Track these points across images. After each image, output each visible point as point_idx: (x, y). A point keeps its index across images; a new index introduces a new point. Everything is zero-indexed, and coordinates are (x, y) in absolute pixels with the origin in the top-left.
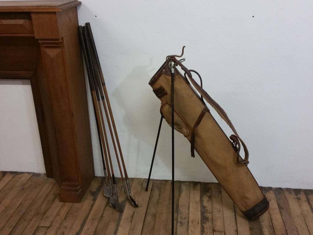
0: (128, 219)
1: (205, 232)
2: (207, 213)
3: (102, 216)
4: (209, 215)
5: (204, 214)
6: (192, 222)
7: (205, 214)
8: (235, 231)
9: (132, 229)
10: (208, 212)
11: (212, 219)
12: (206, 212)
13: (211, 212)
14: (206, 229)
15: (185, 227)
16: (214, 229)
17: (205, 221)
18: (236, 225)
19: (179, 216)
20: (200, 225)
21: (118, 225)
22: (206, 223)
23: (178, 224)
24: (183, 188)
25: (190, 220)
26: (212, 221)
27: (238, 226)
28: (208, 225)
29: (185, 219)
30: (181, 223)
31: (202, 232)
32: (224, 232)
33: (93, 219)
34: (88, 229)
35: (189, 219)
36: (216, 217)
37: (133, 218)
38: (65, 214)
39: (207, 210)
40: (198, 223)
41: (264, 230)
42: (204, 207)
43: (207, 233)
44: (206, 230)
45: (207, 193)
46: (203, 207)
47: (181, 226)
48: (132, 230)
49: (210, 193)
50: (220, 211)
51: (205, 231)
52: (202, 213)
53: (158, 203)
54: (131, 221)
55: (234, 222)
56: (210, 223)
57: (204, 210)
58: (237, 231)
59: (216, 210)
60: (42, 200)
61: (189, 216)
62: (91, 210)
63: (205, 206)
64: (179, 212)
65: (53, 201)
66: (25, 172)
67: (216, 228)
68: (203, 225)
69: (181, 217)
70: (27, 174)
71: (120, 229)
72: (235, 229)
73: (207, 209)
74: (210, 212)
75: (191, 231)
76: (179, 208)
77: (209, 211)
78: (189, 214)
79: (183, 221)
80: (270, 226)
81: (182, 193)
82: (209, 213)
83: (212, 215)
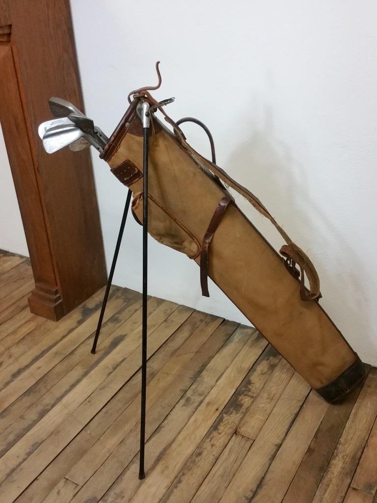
0: (108, 367)
1: (219, 430)
2: (246, 395)
3: (72, 353)
4: (246, 401)
5: (240, 395)
6: (208, 404)
7: (241, 398)
8: (276, 445)
9: (102, 388)
10: (250, 394)
11: (248, 409)
12: (245, 393)
13: (255, 395)
14: (224, 425)
15: (190, 409)
16: (239, 430)
17: (231, 410)
18: (284, 435)
19: (194, 387)
20: (218, 414)
21: (86, 374)
22: (231, 414)
23: (181, 401)
24: (235, 337)
25: (207, 400)
26: (245, 414)
27: (289, 437)
28: (233, 418)
29: (201, 395)
30: (188, 400)
31: (212, 429)
32: (252, 441)
33: (56, 354)
34: (39, 368)
35: (206, 397)
36: (258, 407)
37: (116, 370)
38: (24, 335)
39: (249, 391)
40: (217, 410)
41: (334, 462)
42: (249, 383)
43: (220, 434)
44: (221, 428)
45: (271, 358)
46: (247, 382)
47: (184, 405)
48: (100, 389)
49: (278, 360)
50: (272, 399)
51: (219, 427)
52: (237, 393)
53: (174, 353)
54: (109, 374)
55: (287, 427)
56: (238, 415)
57: (243, 389)
58: (279, 446)
59: (265, 395)
60: (11, 303)
61: (209, 393)
62: (64, 337)
63: (252, 382)
64: (198, 379)
65: (24, 308)
66: (17, 254)
67: (243, 430)
68: (225, 415)
69: (194, 390)
70: (17, 258)
71: (85, 381)
72: (278, 441)
73: (250, 387)
74: (252, 395)
75: (196, 420)
76: (204, 373)
77: (253, 393)
78: (212, 389)
79: (193, 398)
80: (353, 458)
81: (227, 346)
82: (249, 396)
83: (253, 402)
